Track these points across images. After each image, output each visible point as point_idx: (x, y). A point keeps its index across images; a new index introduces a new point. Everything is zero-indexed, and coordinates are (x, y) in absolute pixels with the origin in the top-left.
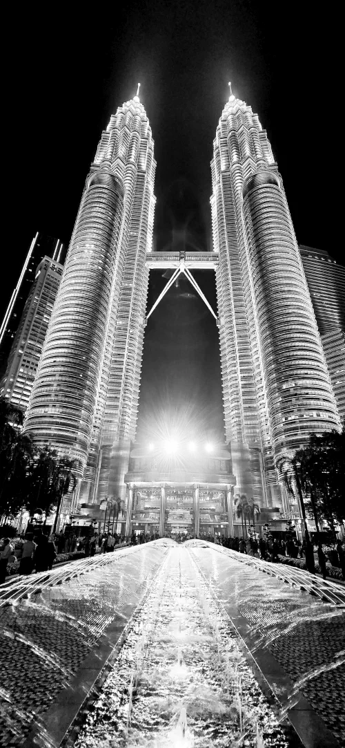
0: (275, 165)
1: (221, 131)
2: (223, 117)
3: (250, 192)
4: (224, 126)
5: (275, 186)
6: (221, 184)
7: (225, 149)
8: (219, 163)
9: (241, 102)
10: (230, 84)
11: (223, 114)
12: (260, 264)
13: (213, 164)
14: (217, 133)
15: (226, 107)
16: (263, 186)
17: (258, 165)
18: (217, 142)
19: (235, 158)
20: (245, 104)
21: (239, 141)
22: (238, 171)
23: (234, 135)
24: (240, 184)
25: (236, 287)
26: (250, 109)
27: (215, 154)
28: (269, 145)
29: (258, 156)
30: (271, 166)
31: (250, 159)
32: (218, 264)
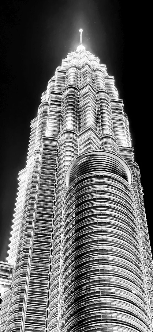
0: (130, 151)
1: (55, 83)
2: (62, 67)
3: (81, 178)
4: (62, 79)
5: (122, 180)
6: (40, 156)
7: (57, 109)
8: (43, 125)
9: (92, 56)
10: (81, 30)
11: (63, 64)
12: (77, 300)
13: (35, 124)
14: (49, 85)
15: (69, 57)
16: (101, 173)
17: (103, 144)
18: (46, 97)
19: (69, 124)
20: (99, 60)
21: (81, 103)
22: (71, 144)
23: (73, 95)
24: (71, 158)
25: (33, 317)
26: (104, 68)
27: (40, 111)
28: (126, 122)
29: (107, 132)
30: (121, 149)
31: (91, 132)
32: (9, 286)
